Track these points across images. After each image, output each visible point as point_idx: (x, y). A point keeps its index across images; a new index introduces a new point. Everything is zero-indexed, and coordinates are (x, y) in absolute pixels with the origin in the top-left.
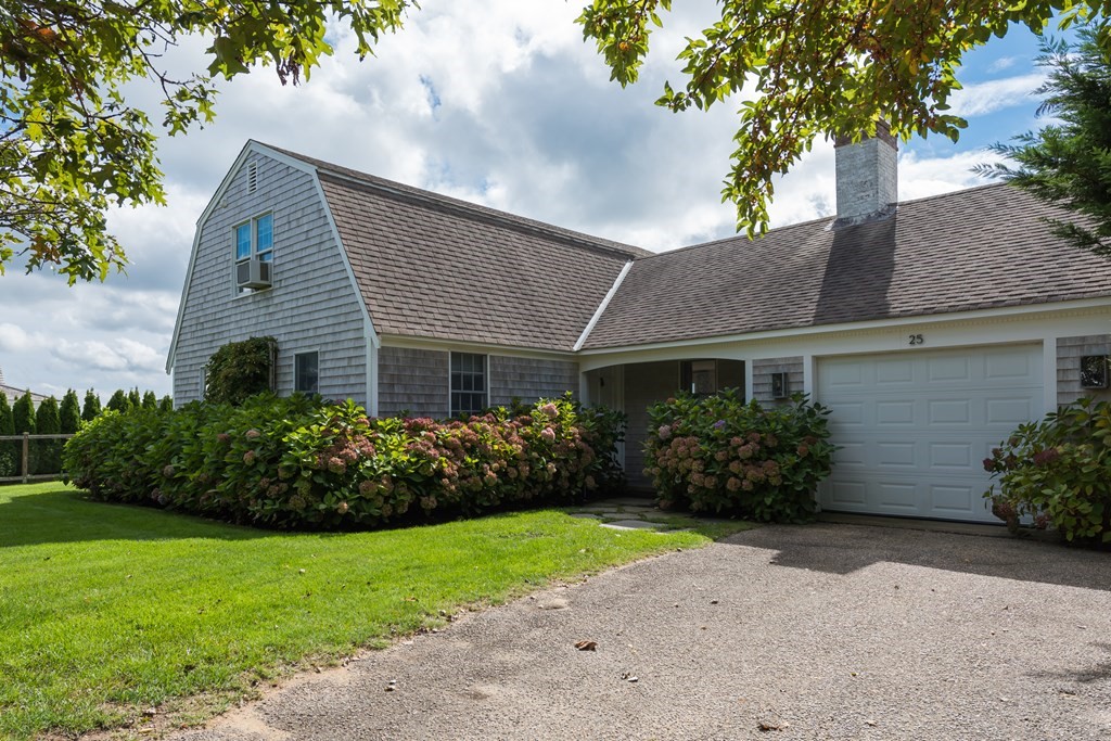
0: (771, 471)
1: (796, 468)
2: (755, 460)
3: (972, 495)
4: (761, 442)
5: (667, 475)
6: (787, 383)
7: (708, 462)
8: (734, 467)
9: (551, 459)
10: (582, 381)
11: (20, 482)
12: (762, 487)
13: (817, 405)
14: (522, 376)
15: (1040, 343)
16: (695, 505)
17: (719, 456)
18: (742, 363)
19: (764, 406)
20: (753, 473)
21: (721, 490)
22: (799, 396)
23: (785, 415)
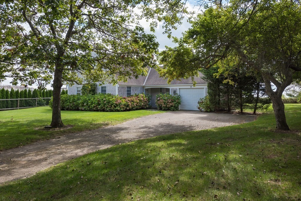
0: (173, 104)
1: (176, 104)
2: (171, 102)
3: (195, 106)
4: (172, 100)
5: (159, 105)
6: (176, 92)
7: (165, 103)
8: (168, 104)
9: (142, 103)
10: (144, 90)
11: (17, 109)
12: (172, 106)
13: (179, 95)
14: (136, 90)
15: (204, 88)
16: (163, 109)
17: (166, 102)
18: (169, 89)
19: (172, 95)
20: (171, 104)
21: (166, 107)
22: (177, 94)
23: (175, 96)
